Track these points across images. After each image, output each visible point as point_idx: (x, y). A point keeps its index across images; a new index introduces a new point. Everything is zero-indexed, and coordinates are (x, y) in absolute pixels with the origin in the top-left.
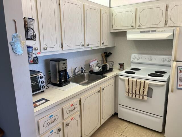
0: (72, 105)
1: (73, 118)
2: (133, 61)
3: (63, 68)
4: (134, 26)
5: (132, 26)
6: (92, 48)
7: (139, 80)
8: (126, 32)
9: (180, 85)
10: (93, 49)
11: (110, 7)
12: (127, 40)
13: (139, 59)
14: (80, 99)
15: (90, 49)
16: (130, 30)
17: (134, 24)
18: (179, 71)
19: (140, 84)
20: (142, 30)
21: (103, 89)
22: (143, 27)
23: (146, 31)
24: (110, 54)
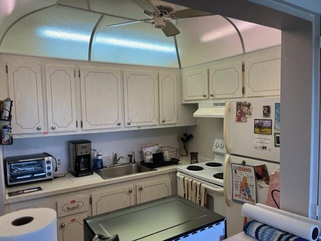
0: (73, 202)
1: (75, 220)
2: (215, 151)
3: (81, 153)
4: (207, 95)
5: (204, 96)
6: (139, 127)
7: (194, 182)
8: (198, 104)
9: (236, 195)
10: (142, 128)
11: (180, 67)
12: (194, 116)
13: (223, 147)
14: (91, 195)
15: (137, 129)
16: (203, 102)
17: (206, 93)
18: (234, 171)
19: (196, 187)
20: (217, 102)
21: (141, 189)
22: (217, 97)
23: (220, 104)
24: (191, 136)
